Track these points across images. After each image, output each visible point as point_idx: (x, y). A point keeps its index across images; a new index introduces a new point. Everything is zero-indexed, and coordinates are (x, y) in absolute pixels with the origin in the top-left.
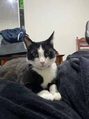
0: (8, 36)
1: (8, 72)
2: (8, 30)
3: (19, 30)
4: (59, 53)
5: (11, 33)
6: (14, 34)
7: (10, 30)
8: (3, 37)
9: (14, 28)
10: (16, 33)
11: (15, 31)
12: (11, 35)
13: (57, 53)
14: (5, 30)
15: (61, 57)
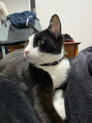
0: (16, 20)
1: (7, 67)
2: (16, 13)
3: (28, 13)
4: (74, 40)
5: (19, 18)
6: (23, 18)
7: (18, 14)
8: (11, 22)
9: (23, 11)
10: (24, 17)
11: (24, 14)
12: (19, 20)
13: (72, 40)
14: (13, 14)
15: (77, 46)
